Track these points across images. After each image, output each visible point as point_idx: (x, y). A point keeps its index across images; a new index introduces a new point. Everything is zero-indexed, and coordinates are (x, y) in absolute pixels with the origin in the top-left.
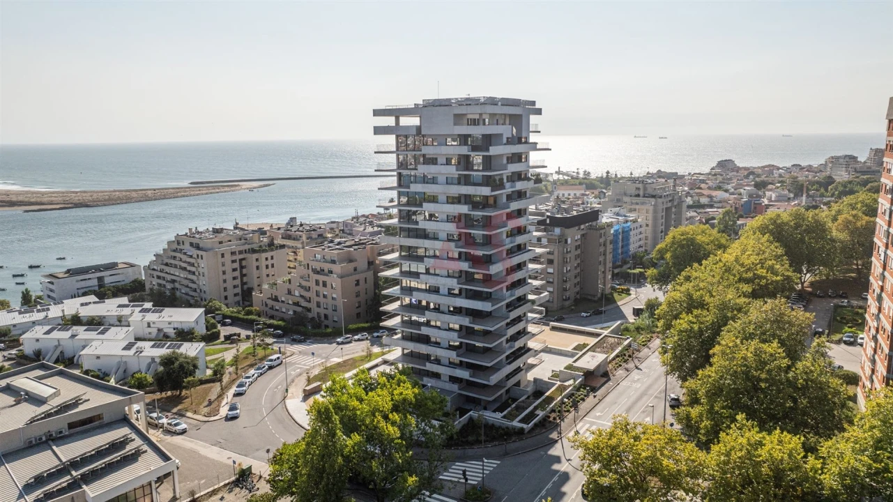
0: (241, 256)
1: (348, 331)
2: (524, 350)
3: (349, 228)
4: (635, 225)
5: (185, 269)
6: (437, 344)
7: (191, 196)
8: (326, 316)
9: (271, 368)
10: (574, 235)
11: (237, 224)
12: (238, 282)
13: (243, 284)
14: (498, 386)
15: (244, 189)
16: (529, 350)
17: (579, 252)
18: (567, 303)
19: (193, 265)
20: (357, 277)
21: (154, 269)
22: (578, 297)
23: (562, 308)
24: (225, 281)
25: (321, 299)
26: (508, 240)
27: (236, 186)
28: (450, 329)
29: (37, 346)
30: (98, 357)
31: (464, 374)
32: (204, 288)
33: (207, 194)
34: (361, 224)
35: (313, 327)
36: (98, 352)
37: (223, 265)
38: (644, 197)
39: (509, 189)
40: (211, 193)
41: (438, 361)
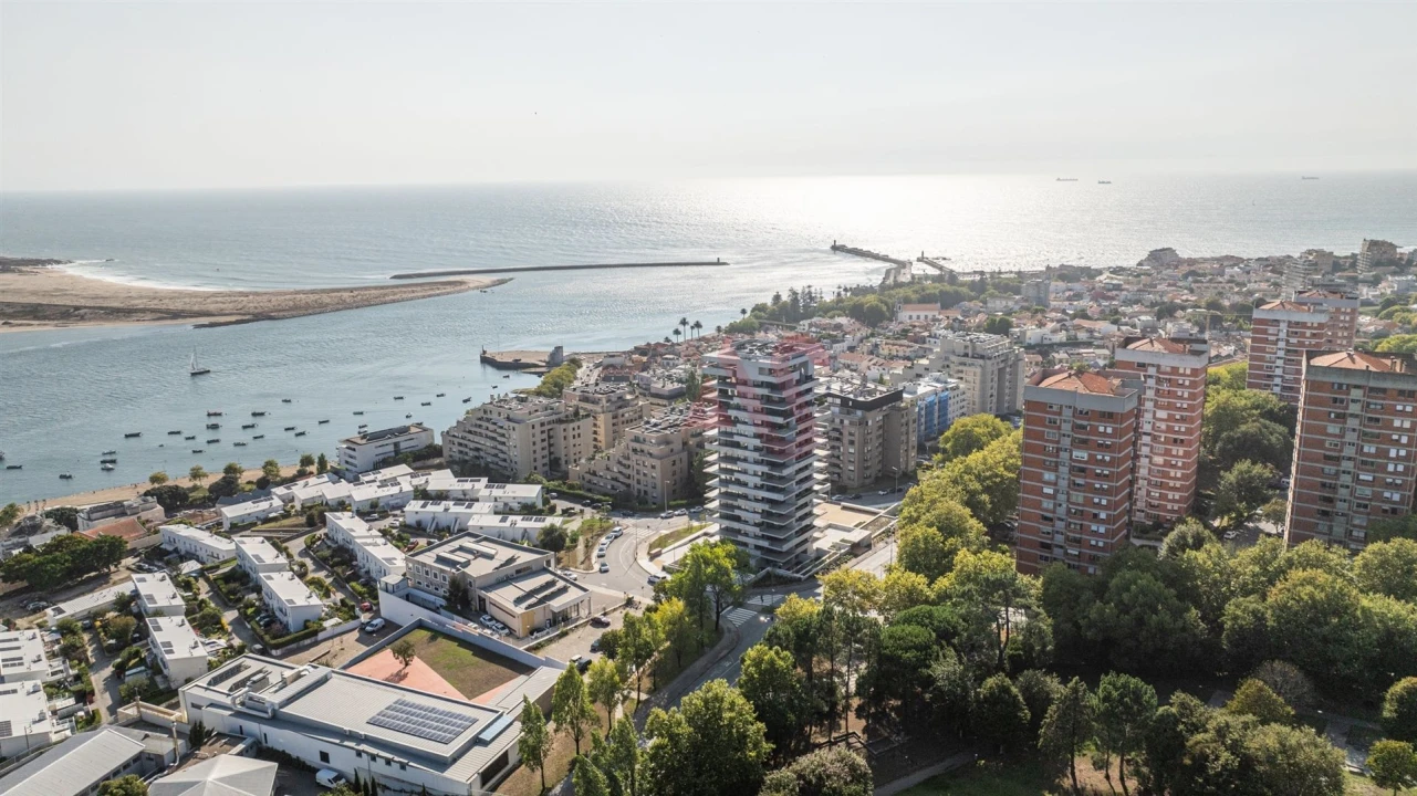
0: (550, 427)
1: (670, 507)
2: (810, 527)
3: (645, 382)
4: (956, 392)
5: (493, 439)
6: (746, 522)
7: (403, 300)
8: (645, 492)
9: (616, 537)
10: (875, 418)
11: (484, 352)
12: (546, 452)
13: (551, 453)
14: (789, 552)
15: (473, 289)
16: (814, 527)
17: (881, 432)
18: (867, 481)
19: (503, 435)
20: (673, 458)
21: (454, 436)
22: (880, 475)
23: (863, 486)
24: (535, 452)
25: (641, 477)
26: (797, 450)
27: (461, 283)
28: (755, 512)
29: (418, 517)
30: (481, 528)
31: (765, 544)
32: (515, 459)
33: (424, 297)
34: (659, 379)
35: (640, 504)
36: (480, 524)
37: (534, 436)
38: (973, 357)
39: (798, 415)
40: (430, 296)
41: (746, 535)
